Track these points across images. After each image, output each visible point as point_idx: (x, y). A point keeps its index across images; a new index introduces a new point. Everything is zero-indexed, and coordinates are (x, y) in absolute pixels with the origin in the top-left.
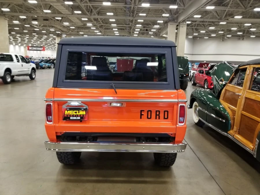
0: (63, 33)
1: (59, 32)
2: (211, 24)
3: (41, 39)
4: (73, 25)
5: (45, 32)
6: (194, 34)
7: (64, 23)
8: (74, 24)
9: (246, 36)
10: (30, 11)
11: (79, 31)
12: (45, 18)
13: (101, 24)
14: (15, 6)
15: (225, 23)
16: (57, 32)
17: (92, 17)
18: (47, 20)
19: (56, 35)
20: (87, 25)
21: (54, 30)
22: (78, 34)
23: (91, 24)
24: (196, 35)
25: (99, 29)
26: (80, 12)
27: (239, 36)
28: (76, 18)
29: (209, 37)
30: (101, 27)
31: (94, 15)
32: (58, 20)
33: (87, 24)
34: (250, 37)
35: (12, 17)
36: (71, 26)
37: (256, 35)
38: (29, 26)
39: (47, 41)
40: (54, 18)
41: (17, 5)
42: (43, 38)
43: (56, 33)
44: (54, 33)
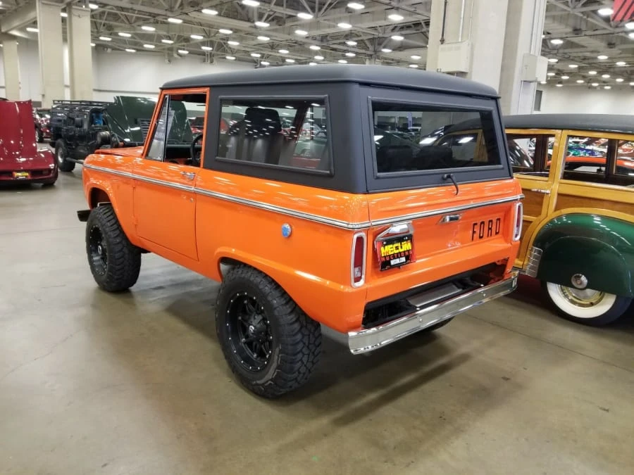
2: (148, 19)
6: (102, 38)
9: (218, 55)
15: (179, 21)
24: (105, 41)
27: (203, 54)
29: (138, 50)
34: (225, 58)
37: (236, 55)
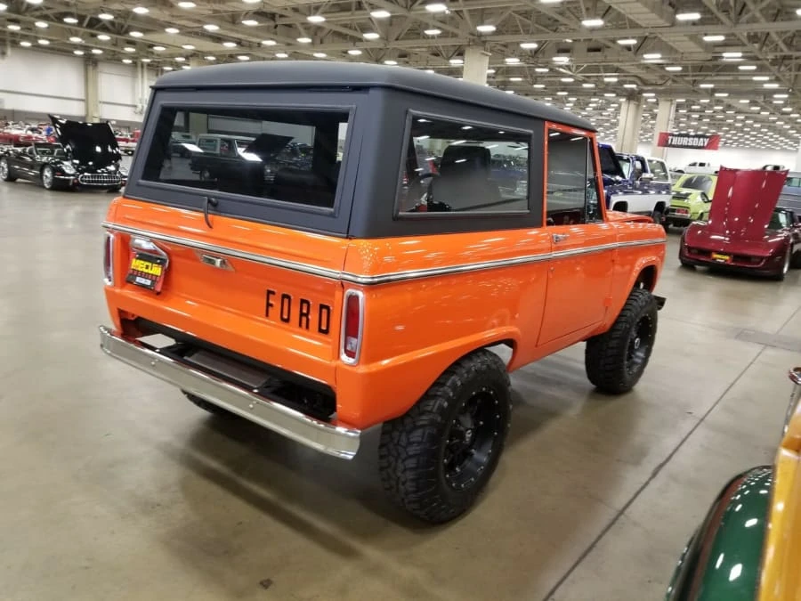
0: (646, 88)
1: (634, 86)
3: (584, 109)
4: (675, 59)
5: (592, 86)
7: (646, 56)
8: (679, 56)
10: (554, 28)
11: (696, 78)
12: (592, 45)
13: (782, 51)
14: (517, 16)
16: (627, 86)
17: (743, 31)
18: (598, 50)
19: (624, 93)
20: (723, 57)
21: (615, 80)
22: (694, 91)
23: (740, 54)
25: (770, 70)
26: (696, 16)
28: (686, 38)
30: (781, 61)
31: (754, 20)
32: (628, 48)
33: (725, 55)
35: (503, 49)
36: (668, 65)
38: (546, 70)
39: (602, 115)
40: (614, 41)
41: (520, 15)
42: (591, 105)
43: (626, 90)
44: (617, 89)
